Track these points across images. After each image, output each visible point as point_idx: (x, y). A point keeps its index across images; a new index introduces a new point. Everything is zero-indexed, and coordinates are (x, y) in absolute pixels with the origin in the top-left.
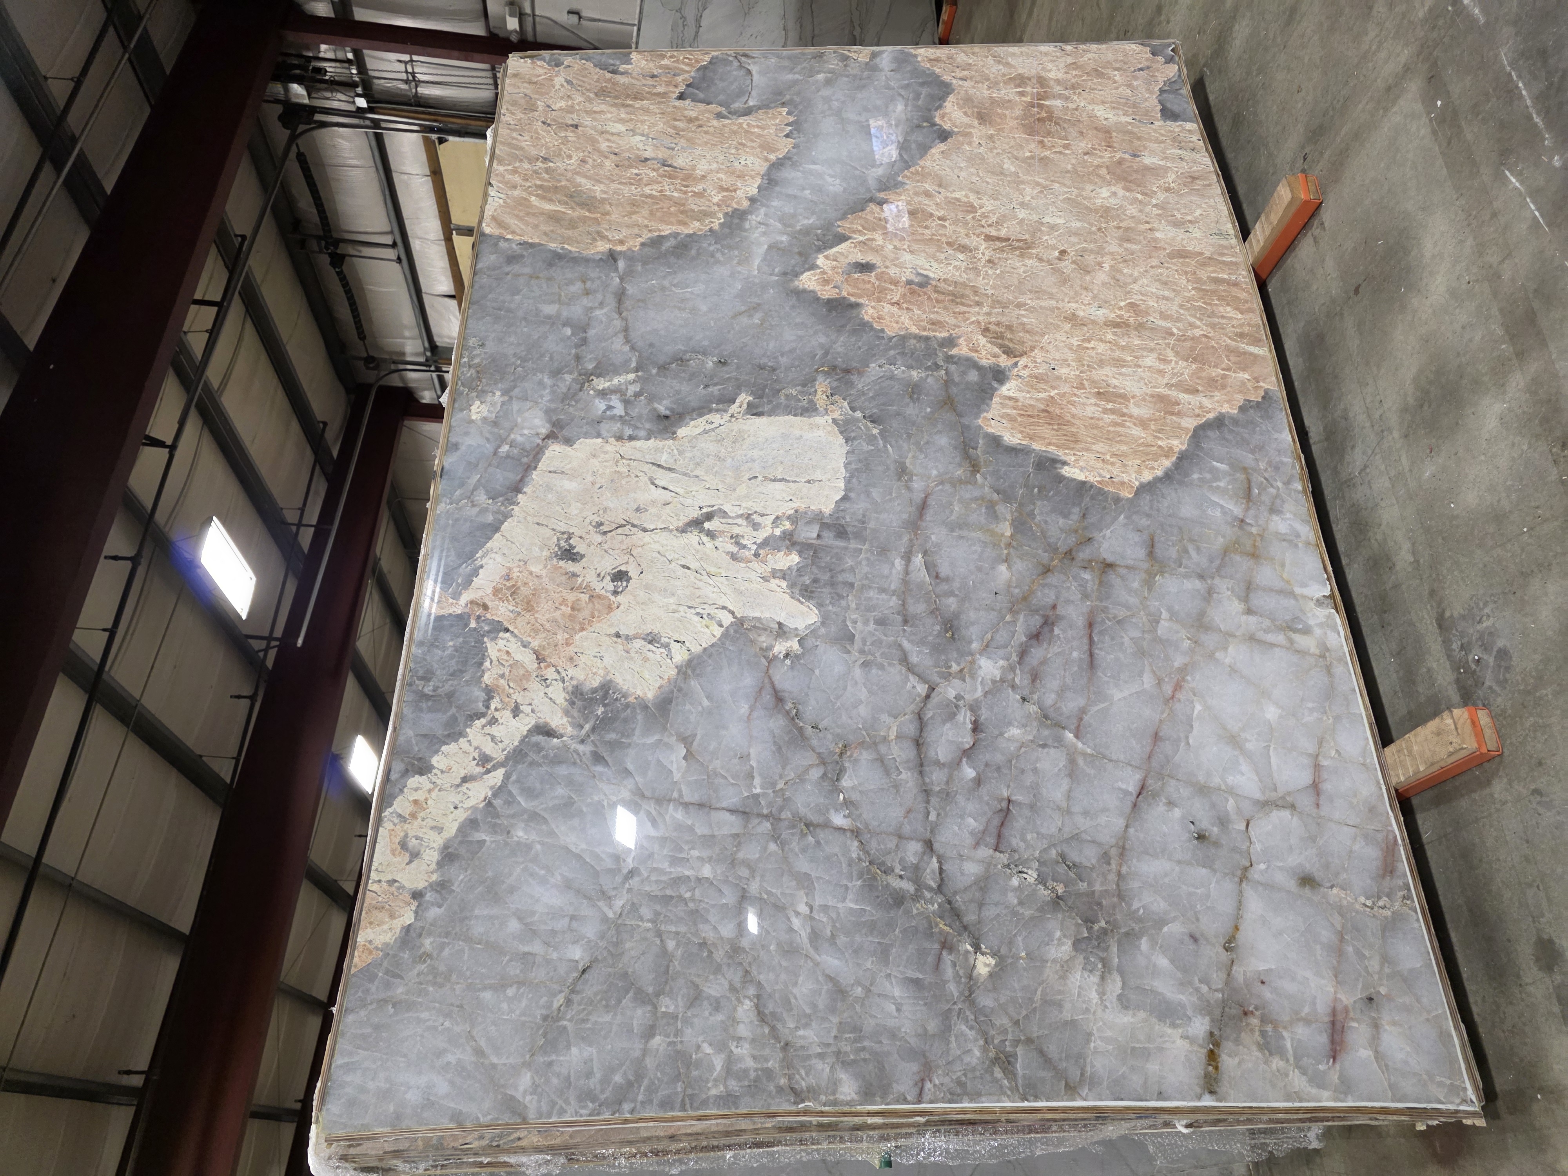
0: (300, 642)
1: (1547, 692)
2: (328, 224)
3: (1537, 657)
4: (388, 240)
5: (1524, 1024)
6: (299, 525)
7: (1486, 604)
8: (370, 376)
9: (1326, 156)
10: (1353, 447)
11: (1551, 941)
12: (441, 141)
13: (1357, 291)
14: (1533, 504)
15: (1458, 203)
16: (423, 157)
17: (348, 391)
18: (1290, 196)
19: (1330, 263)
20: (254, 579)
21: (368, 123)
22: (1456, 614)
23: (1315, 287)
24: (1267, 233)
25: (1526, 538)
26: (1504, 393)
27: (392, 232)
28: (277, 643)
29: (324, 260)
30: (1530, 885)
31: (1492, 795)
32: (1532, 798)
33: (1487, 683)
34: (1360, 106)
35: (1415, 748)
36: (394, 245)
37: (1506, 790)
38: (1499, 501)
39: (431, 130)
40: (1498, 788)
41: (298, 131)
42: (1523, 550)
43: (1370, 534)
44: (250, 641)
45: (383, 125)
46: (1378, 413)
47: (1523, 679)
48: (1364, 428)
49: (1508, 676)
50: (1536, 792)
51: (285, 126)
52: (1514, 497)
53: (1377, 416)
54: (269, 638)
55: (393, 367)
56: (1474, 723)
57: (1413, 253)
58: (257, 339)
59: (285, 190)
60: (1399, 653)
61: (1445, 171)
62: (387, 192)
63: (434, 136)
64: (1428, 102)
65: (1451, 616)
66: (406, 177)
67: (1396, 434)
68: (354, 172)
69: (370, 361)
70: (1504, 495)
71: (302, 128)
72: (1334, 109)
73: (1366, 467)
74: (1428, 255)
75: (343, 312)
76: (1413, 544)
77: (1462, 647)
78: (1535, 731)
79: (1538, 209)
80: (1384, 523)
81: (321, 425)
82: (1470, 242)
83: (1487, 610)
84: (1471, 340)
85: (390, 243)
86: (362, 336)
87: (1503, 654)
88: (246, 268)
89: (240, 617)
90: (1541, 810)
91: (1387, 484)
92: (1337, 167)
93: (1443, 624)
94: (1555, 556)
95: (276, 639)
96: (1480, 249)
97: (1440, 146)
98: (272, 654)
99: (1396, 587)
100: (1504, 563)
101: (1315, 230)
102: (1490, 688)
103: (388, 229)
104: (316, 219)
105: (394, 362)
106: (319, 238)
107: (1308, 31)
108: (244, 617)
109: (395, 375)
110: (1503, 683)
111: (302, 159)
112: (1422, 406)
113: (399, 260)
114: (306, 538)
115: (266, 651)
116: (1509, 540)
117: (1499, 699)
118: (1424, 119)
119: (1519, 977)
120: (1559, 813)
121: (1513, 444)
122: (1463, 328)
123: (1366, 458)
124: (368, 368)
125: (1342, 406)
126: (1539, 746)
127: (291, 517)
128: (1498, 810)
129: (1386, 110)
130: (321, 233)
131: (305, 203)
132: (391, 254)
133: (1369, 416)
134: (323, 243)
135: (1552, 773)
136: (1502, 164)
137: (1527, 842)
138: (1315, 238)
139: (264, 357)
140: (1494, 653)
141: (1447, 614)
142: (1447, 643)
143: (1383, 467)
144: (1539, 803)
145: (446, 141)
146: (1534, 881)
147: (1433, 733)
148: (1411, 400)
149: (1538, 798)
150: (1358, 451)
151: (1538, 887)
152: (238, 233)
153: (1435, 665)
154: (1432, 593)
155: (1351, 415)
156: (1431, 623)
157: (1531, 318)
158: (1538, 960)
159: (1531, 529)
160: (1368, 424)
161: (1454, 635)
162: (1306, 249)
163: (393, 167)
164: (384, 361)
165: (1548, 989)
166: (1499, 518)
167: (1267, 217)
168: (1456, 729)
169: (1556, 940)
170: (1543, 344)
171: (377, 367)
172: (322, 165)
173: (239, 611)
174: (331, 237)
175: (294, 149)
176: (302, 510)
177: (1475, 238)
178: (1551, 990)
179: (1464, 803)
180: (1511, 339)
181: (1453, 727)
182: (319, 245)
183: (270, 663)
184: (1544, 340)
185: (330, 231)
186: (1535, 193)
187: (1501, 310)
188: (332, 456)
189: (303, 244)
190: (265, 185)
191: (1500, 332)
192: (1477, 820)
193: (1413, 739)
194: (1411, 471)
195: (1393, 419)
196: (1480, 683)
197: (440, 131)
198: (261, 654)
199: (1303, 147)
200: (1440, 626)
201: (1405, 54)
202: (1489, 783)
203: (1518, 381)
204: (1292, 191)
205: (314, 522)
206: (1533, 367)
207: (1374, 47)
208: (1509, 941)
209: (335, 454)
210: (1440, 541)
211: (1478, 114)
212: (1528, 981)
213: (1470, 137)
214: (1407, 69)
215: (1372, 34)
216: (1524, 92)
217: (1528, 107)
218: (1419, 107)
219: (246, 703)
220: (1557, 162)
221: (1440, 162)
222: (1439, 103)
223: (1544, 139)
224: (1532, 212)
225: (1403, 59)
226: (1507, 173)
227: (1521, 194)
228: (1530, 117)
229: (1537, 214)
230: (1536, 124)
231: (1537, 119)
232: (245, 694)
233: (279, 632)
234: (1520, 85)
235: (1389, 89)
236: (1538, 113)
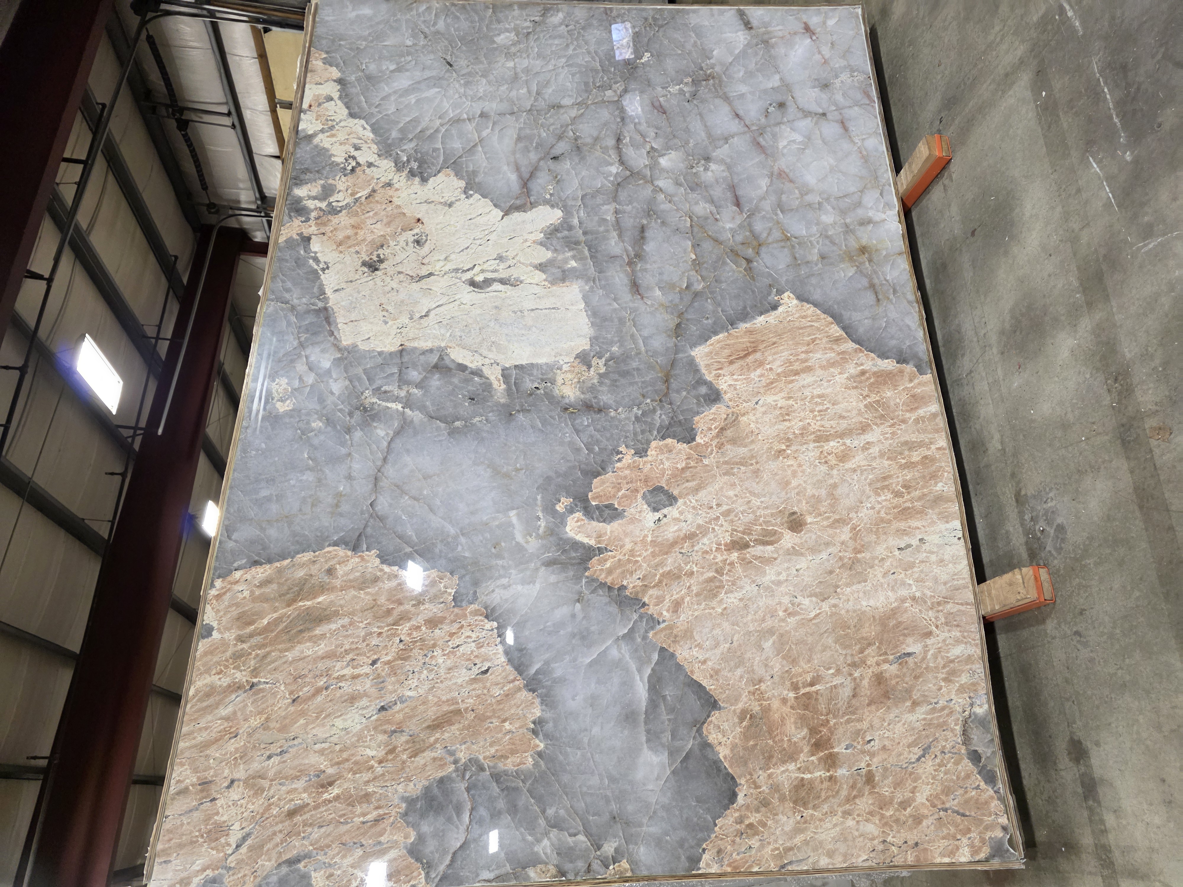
0: (160, 432)
1: (1090, 561)
2: (174, 95)
3: (1085, 534)
4: (224, 109)
5: (1057, 798)
6: (157, 338)
7: (1051, 489)
8: (212, 219)
9: (956, 122)
10: (963, 355)
11: (1080, 742)
12: (266, 30)
13: (973, 233)
14: (1090, 420)
15: (1052, 176)
16: (252, 43)
17: (194, 230)
18: (928, 152)
19: (954, 209)
20: (122, 383)
21: (205, 12)
22: (1029, 494)
23: (942, 226)
24: (909, 179)
25: (1083, 445)
26: (1076, 331)
27: (226, 103)
28: (142, 432)
29: (172, 124)
30: (1068, 700)
31: (1045, 630)
32: (1074, 637)
33: (1048, 548)
34: (985, 86)
35: (993, 592)
36: (229, 114)
37: (1056, 628)
38: (1066, 414)
39: (258, 21)
40: (1050, 625)
41: (147, 18)
42: (1081, 454)
43: (971, 424)
44: (120, 429)
45: (218, 15)
46: (983, 332)
47: (1074, 550)
48: (971, 341)
49: (1063, 545)
50: (1077, 633)
51: (136, 12)
52: (1076, 413)
53: (982, 334)
54: (135, 428)
55: (230, 212)
56: (1037, 579)
57: (1016, 211)
58: (117, 188)
59: (138, 65)
60: (986, 516)
61: (1044, 149)
62: (222, 71)
63: (260, 26)
64: (1036, 91)
65: (1026, 495)
66: (237, 58)
67: (995, 350)
68: (194, 52)
69: (212, 207)
70: (1069, 409)
71: (150, 15)
72: (965, 84)
73: (971, 372)
74: (1028, 214)
75: (189, 167)
76: (1002, 436)
77: (1032, 519)
78: (1079, 589)
79: (1111, 192)
80: (982, 417)
81: (173, 258)
82: (1059, 209)
83: (1051, 495)
84: (1054, 287)
85: (226, 112)
86: (205, 187)
87: (1061, 528)
88: (106, 132)
89: (110, 412)
90: (1079, 646)
91: (986, 388)
92: (965, 131)
93: (1020, 499)
94: (1103, 462)
95: (141, 429)
96: (1066, 217)
97: (1042, 129)
98: (138, 440)
99: (988, 466)
100: (1067, 461)
101: (945, 180)
102: (1050, 552)
103: (224, 101)
104: (164, 90)
105: (231, 208)
106: (167, 106)
107: (949, 17)
108: (114, 413)
109: (233, 219)
110: (1059, 550)
111: (151, 41)
112: (1015, 332)
113: (233, 126)
114: (163, 348)
115: (133, 437)
116: (1071, 445)
117: (1056, 562)
118: (1032, 105)
119: (1055, 763)
120: (1092, 651)
121: (1080, 373)
122: (1050, 275)
123: (972, 365)
124: (210, 213)
125: (957, 322)
126: (1082, 600)
127: (151, 332)
128: (1049, 642)
129: (1004, 92)
130: (168, 102)
131: (154, 76)
132: (227, 121)
133: (976, 333)
134: (170, 110)
135: (1090, 621)
136: (1087, 151)
137: (1068, 668)
138: (944, 186)
139: (124, 204)
140: (1054, 527)
141: (1023, 493)
142: (1021, 514)
143: (984, 374)
144: (1078, 641)
145: (270, 30)
146: (1071, 697)
147: (1006, 583)
148: (1007, 326)
149: (1078, 638)
150: (966, 358)
151: (1073, 702)
152: (99, 101)
153: (1011, 529)
154: (1013, 475)
155: (963, 330)
156: (1011, 497)
157: (1099, 277)
158: (1069, 753)
159: (1087, 439)
160: (975, 339)
161: (1027, 509)
162: (936, 195)
163: (227, 49)
164: (224, 207)
165: (1075, 775)
166: (1065, 426)
167: (910, 166)
168: (1024, 583)
169: (1084, 742)
170: (1107, 298)
171: (217, 212)
172: (167, 45)
173: (110, 408)
174: (177, 105)
175: (144, 32)
176: (159, 327)
177: (1063, 207)
178: (1077, 776)
179: (1025, 633)
180: (1084, 291)
181: (1021, 581)
182: (167, 112)
183: (137, 446)
184: (1108, 296)
185: (176, 101)
186: (1110, 179)
187: (1079, 268)
188: (182, 281)
189: (154, 110)
190: (121, 61)
191: (1076, 283)
192: (1033, 647)
193: (992, 585)
194: (1004, 380)
195: (993, 338)
196: (1042, 547)
197: (264, 22)
198: (130, 440)
199: (940, 112)
200: (1017, 501)
201: (1021, 50)
202: (1043, 621)
203: (1086, 324)
204: (929, 148)
205: (169, 337)
206: (1098, 316)
207: (998, 40)
208: (1050, 737)
209: (185, 280)
210: (1021, 437)
211: (1072, 108)
212: (1062, 767)
213: (1065, 125)
214: (1022, 62)
215: (997, 28)
216: (1108, 96)
217: (1110, 109)
218: (1028, 94)
219: (118, 478)
220: (1128, 157)
221: (1042, 141)
222: (1044, 93)
223: (1120, 137)
224: (1107, 193)
225: (1019, 53)
226: (1091, 159)
227: (1099, 178)
228: (1111, 118)
229: (1110, 195)
230: (1115, 124)
231: (1116, 120)
232: (117, 472)
233: (143, 424)
234: (1106, 90)
235: (1007, 75)
236: (1117, 116)
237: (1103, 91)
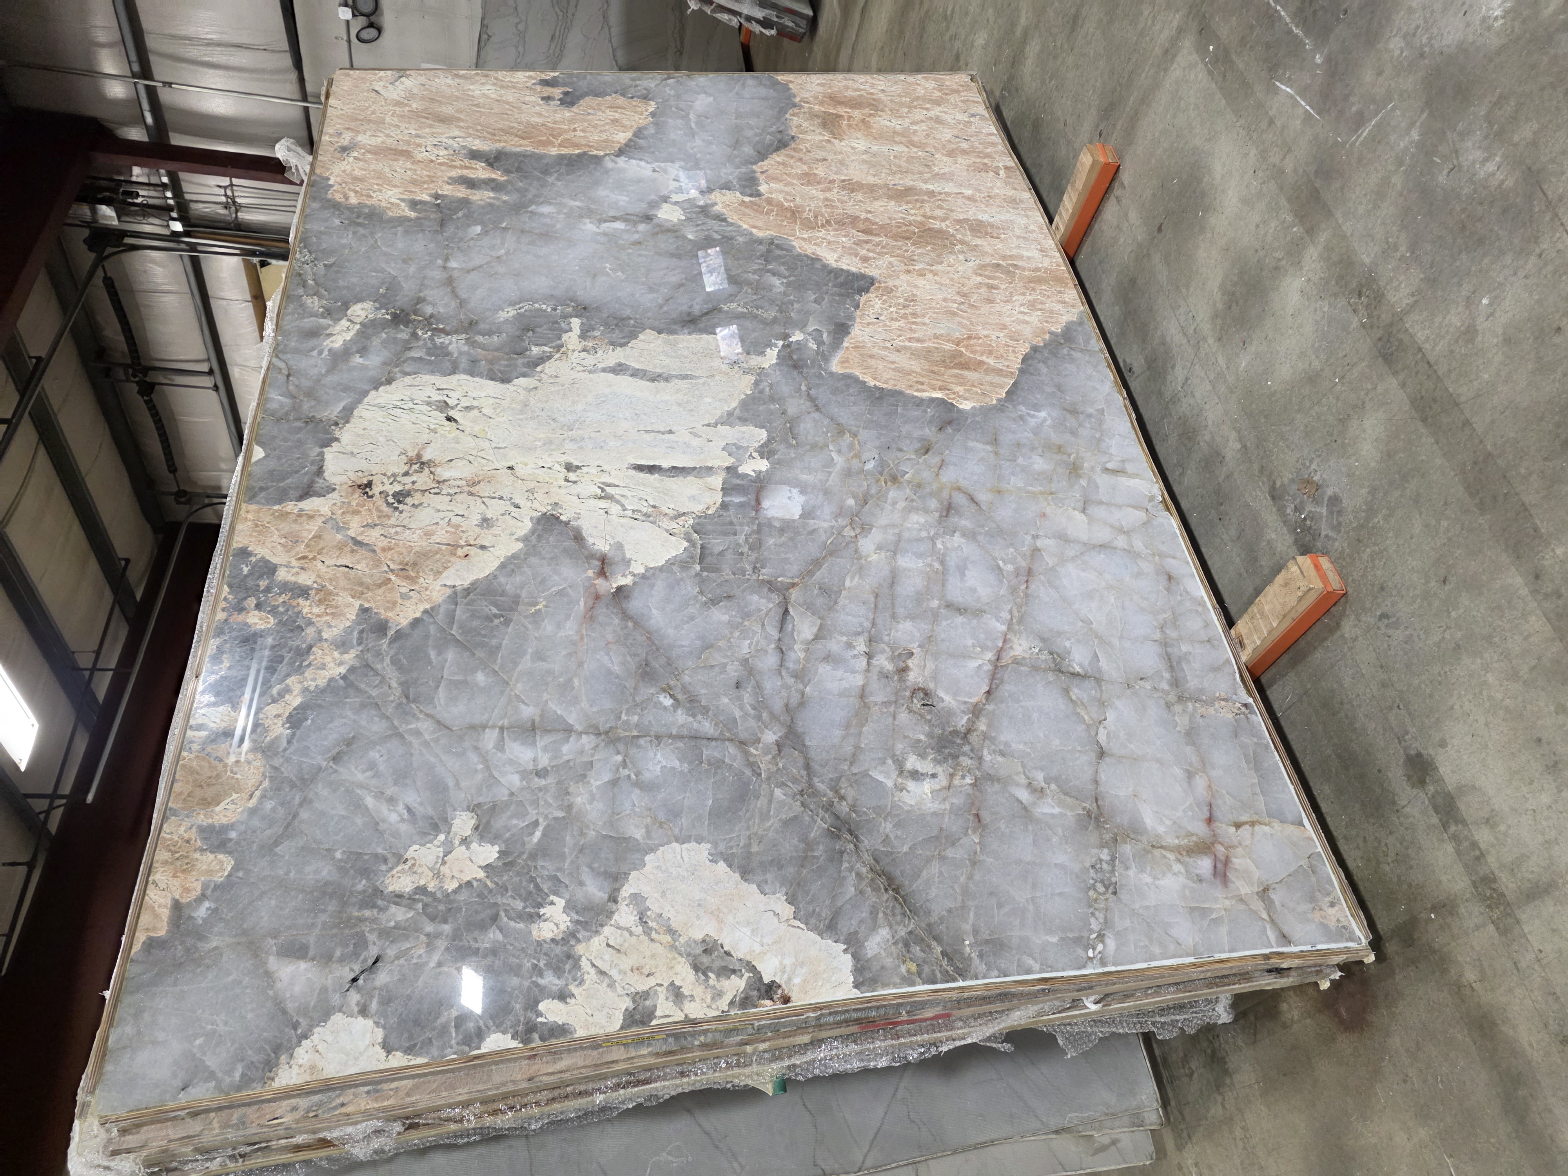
0: (90, 798)
1: (1378, 519)
2: (137, 351)
3: (1364, 491)
4: (205, 368)
5: (1407, 848)
6: (94, 669)
7: (1311, 461)
8: (179, 512)
9: (1119, 127)
10: (1173, 367)
11: (1419, 755)
12: (263, 264)
13: (1160, 229)
14: (1340, 355)
15: (1238, 124)
16: (244, 281)
17: (155, 530)
18: (1091, 160)
19: (1133, 215)
20: (37, 726)
21: (183, 246)
22: (1286, 481)
23: (1122, 240)
24: (1074, 200)
25: (1339, 387)
26: (1301, 268)
27: (208, 360)
28: (64, 801)
29: (132, 389)
30: (1391, 708)
31: (1342, 636)
32: (1380, 624)
33: (1323, 533)
34: (1143, 75)
35: (1266, 608)
36: (211, 372)
37: (1355, 626)
38: (1310, 365)
39: (253, 253)
40: (1348, 628)
41: (106, 253)
42: (1338, 399)
43: (1199, 438)
44: (29, 800)
45: (200, 248)
46: (1193, 328)
47: (1355, 517)
48: (1181, 345)
49: (1341, 519)
50: (1384, 616)
51: (91, 249)
52: (1323, 357)
53: (1191, 331)
54: (54, 796)
55: (207, 501)
56: (1318, 567)
57: (1205, 180)
58: (49, 466)
59: (89, 315)
60: (1238, 538)
61: (1224, 101)
62: (203, 318)
63: (256, 260)
64: (1201, 50)
65: (1283, 485)
66: (224, 303)
67: (1211, 341)
68: (167, 299)
69: (184, 496)
70: (1313, 357)
71: (109, 250)
72: (1120, 85)
73: (1187, 379)
74: (1218, 176)
75: (153, 446)
76: (1239, 432)
77: (1296, 509)
78: (1372, 561)
79: (1308, 104)
80: (1210, 423)
81: (123, 563)
82: (1253, 152)
83: (1314, 466)
84: (1265, 235)
85: (207, 370)
86: (173, 468)
87: (1335, 500)
88: (39, 389)
89: (18, 768)
90: (1390, 632)
91: (1209, 388)
92: (1129, 134)
93: (1276, 495)
94: (1367, 394)
95: (62, 797)
96: (1263, 154)
97: (1216, 83)
98: (57, 815)
99: (1228, 477)
100: (1323, 418)
101: (1117, 191)
102: (1327, 536)
103: (206, 357)
104: (124, 347)
105: (208, 497)
106: (126, 366)
107: (1091, 30)
108: (23, 769)
109: (209, 510)
110: (1337, 528)
111: (109, 283)
112: (1230, 308)
113: (216, 388)
114: (102, 686)
115: (48, 812)
116: (1325, 395)
117: (1337, 544)
118: (1200, 66)
119: (1394, 803)
120: (1406, 628)
121: (1316, 310)
122: (1257, 226)
123: (1186, 372)
124: (178, 503)
125: (1159, 333)
126: (1379, 573)
127: (85, 661)
128: (1350, 649)
129: (1166, 70)
130: (129, 361)
131: (112, 331)
132: (208, 381)
133: (1185, 334)
134: (130, 371)
135: (1394, 593)
136: (1272, 78)
137: (1382, 667)
138: (1117, 198)
139: (58, 490)
140: (1326, 502)
141: (1278, 484)
142: (1281, 511)
143: (1203, 374)
144: (1387, 626)
145: (269, 264)
146: (1394, 702)
147: (1281, 586)
148: (1220, 306)
149: (1386, 621)
150: (1178, 367)
151: (1398, 707)
152: (32, 354)
153: (1273, 536)
154: (1262, 469)
155: (1168, 339)
156: (1265, 498)
157: (1315, 196)
158: (1409, 778)
159: (1342, 378)
160: (1185, 341)
161: (1287, 501)
162: (1110, 212)
163: (210, 293)
164: (198, 495)
165: (1423, 803)
166: (1312, 378)
168: (1302, 572)
169: (1424, 752)
170: (1329, 214)
171: (189, 502)
172: (132, 292)
173: (17, 761)
174: (140, 364)
175: (100, 273)
176: (98, 653)
177: (1257, 148)
178: (1427, 802)
179: (1318, 655)
180: (1301, 221)
181: (1298, 572)
182: (126, 374)
183: (53, 826)
184: (1329, 211)
185: (138, 358)
186: (1303, 92)
187: (1289, 200)
188: (135, 598)
189: (108, 373)
190: (65, 307)
191: (1289, 218)
192: (1332, 666)
193: (1263, 601)
194: (1228, 368)
195: (1206, 328)
196: (1316, 536)
197: (262, 254)
198: (42, 817)
199: (1098, 125)
200: (1273, 498)
201: (1176, 19)
202: (1338, 626)
203: (1312, 255)
204: (1092, 155)
205: (113, 666)
206: (1323, 237)
207: (1149, 23)
208: (1380, 771)
209: (138, 596)
210: (1262, 420)
211: (1245, 45)
212: (1404, 803)
213: (1241, 66)
214: (1180, 30)
215: (1146, 13)
216: (1283, 13)
217: (1287, 24)
218: (1194, 57)
219: (23, 869)
220: (1318, 59)
221: (1219, 95)
222: (1211, 48)
223: (1305, 44)
224: (1303, 107)
225: (1175, 24)
226: (1278, 83)
227: (1292, 97)
228: (1290, 32)
229: (1308, 108)
230: (1296, 35)
231: (1296, 31)
232: (21, 861)
233: (66, 788)
234: (1278, 8)
235: (1166, 52)
236: (1297, 26)
237: (1276, 11)
